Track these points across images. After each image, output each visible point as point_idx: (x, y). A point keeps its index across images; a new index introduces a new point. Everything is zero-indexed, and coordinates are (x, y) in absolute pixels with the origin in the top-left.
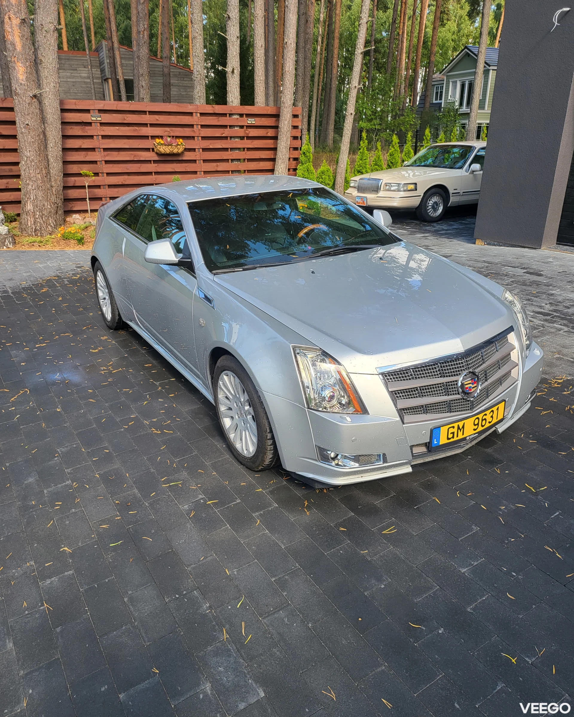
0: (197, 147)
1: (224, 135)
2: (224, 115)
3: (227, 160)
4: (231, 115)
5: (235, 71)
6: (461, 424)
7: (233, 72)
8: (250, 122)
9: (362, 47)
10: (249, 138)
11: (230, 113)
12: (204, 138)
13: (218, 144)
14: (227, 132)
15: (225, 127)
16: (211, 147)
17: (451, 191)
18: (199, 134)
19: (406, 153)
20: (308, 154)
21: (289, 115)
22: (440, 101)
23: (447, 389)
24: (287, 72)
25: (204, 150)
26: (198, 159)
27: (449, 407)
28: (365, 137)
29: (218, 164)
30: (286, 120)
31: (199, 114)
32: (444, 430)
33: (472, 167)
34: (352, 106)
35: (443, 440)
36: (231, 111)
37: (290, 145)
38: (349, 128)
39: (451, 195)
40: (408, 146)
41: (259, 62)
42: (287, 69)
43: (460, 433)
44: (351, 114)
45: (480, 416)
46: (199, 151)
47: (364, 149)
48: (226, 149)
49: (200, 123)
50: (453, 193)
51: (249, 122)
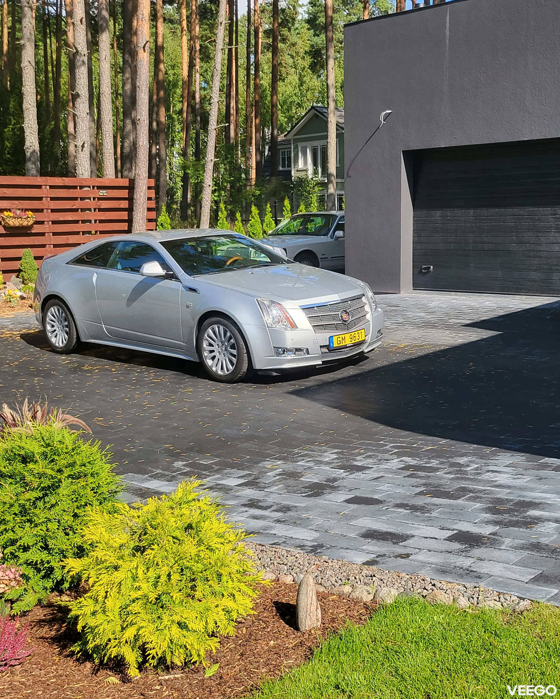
0: (46, 220)
1: (74, 207)
2: (75, 187)
3: (78, 233)
4: (81, 187)
5: (85, 145)
6: (343, 336)
7: (83, 146)
8: (102, 194)
9: (215, 124)
10: (100, 210)
11: (81, 185)
12: (53, 211)
13: (69, 217)
14: (77, 204)
15: (76, 199)
16: (61, 219)
17: (319, 257)
18: (49, 206)
19: (267, 224)
20: (166, 225)
21: (144, 187)
22: (289, 169)
23: (334, 317)
24: (141, 146)
25: (54, 222)
26: (47, 231)
27: (336, 327)
28: (224, 208)
29: (69, 236)
30: (141, 192)
31: (48, 187)
32: (335, 338)
33: (336, 233)
34: (209, 178)
35: (336, 345)
36: (82, 183)
37: (147, 216)
38: (207, 199)
39: (320, 260)
40: (268, 217)
41: (107, 135)
42: (141, 144)
43: (344, 342)
44: (209, 186)
45: (353, 334)
46: (49, 224)
47: (223, 220)
48: (76, 222)
49: (49, 196)
50: (321, 258)
51: (100, 194)
